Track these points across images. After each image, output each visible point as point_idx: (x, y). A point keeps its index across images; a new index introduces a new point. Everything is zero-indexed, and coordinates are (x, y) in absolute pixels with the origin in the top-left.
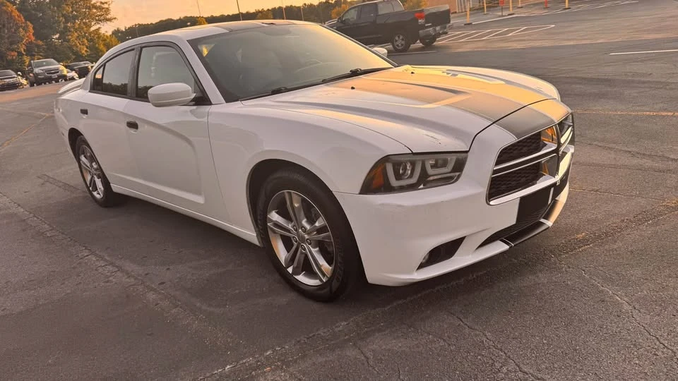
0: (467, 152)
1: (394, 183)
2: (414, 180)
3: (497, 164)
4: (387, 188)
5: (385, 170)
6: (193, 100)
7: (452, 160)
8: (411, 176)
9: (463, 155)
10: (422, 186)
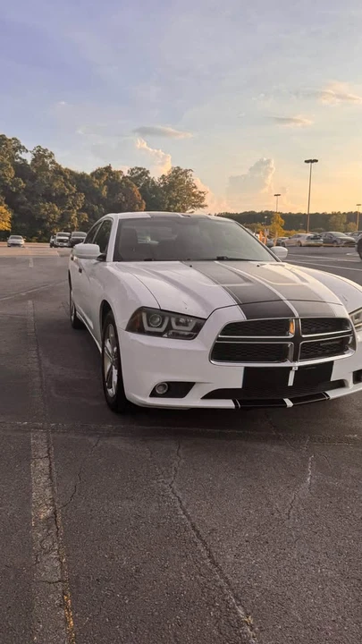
0: (206, 320)
1: (147, 328)
2: (161, 330)
3: (221, 334)
4: (141, 331)
5: (141, 317)
6: (100, 257)
7: (193, 323)
8: (161, 326)
9: (203, 321)
10: (165, 335)
